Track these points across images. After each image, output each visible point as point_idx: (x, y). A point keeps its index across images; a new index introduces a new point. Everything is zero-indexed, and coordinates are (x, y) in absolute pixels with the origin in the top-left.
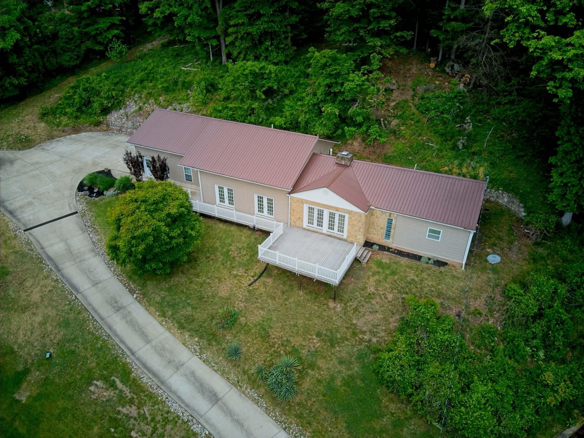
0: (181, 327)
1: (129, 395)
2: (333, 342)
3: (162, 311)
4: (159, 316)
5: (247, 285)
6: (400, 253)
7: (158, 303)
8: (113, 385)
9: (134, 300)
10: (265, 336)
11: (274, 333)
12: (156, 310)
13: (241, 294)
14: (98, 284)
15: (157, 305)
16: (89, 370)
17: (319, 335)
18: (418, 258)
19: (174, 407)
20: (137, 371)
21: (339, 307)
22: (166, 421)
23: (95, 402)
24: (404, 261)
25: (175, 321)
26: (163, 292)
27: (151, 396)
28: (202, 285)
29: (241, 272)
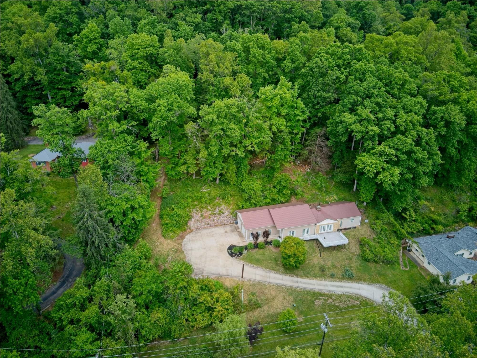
0: (315, 277)
1: (326, 298)
2: (351, 259)
5: (320, 257)
6: (346, 229)
8: (320, 299)
9: (296, 278)
10: (336, 267)
11: (337, 265)
13: (321, 260)
14: (283, 280)
16: (310, 300)
17: (347, 259)
18: (349, 228)
19: (338, 293)
20: (323, 292)
21: (345, 250)
22: (340, 297)
23: (319, 306)
24: (348, 230)
26: (302, 272)
27: (331, 295)
28: (308, 263)
29: (315, 255)
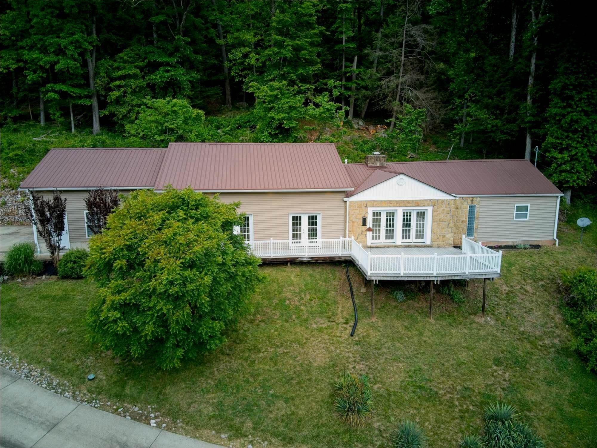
2: (520, 364)
3: (231, 427)
4: (230, 439)
5: (346, 337)
7: (214, 416)
9: (157, 431)
10: (431, 397)
12: (218, 432)
13: (348, 351)
14: (55, 425)
15: (214, 422)
18: (512, 247)
21: (490, 320)
25: (269, 435)
26: (211, 396)
28: (274, 360)
29: (323, 323)
